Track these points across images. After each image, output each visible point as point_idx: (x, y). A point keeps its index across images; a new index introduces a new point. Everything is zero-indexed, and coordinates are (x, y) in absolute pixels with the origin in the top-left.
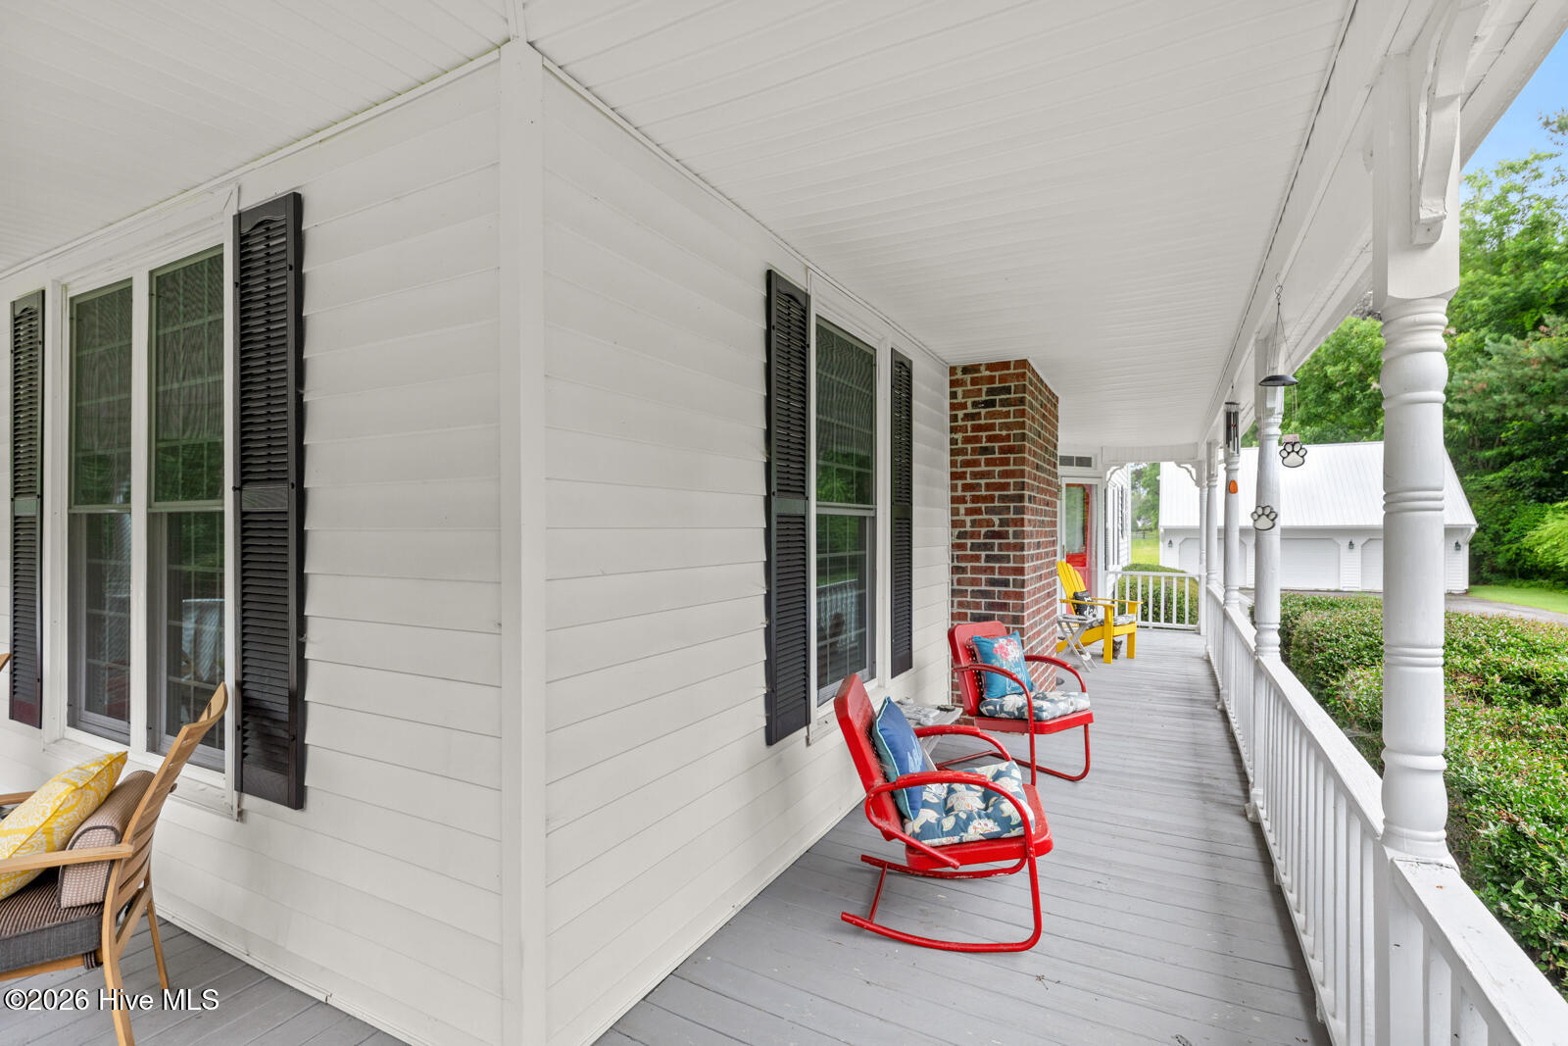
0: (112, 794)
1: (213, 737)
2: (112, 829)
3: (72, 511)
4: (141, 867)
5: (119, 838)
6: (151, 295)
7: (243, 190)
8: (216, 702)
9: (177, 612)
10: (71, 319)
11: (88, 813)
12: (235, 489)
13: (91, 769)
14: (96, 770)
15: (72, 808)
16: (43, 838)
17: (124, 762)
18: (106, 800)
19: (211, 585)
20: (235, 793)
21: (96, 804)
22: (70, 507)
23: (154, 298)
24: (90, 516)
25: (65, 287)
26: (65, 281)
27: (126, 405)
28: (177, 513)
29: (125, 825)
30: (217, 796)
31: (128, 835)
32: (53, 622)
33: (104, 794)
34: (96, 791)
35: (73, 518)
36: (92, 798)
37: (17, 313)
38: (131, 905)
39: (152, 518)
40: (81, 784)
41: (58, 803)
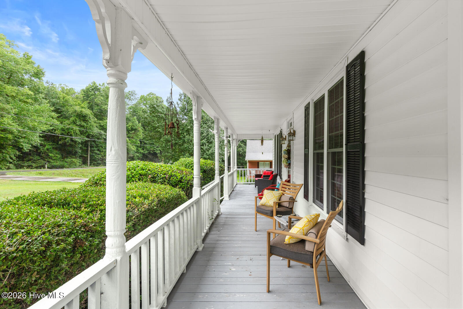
0: (317, 224)
1: (340, 214)
2: (315, 234)
3: (314, 152)
4: (323, 245)
5: (316, 237)
6: (328, 96)
7: (349, 59)
8: (341, 205)
9: (333, 178)
10: (314, 107)
11: (311, 228)
12: (345, 145)
13: (312, 216)
14: (313, 217)
15: (307, 226)
16: (302, 231)
17: (319, 216)
18: (315, 225)
19: (341, 171)
20: (346, 233)
21: (313, 226)
22: (313, 151)
23: (329, 97)
24: (317, 153)
25: (313, 100)
26: (313, 99)
27: (323, 125)
28: (333, 152)
29: (318, 233)
30: (341, 232)
31: (318, 237)
32: (310, 178)
33: (315, 224)
34: (313, 222)
35: (314, 153)
36: (312, 224)
37: (306, 109)
38: (321, 254)
39: (328, 153)
40: (310, 220)
41: (305, 224)
